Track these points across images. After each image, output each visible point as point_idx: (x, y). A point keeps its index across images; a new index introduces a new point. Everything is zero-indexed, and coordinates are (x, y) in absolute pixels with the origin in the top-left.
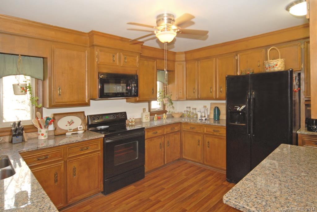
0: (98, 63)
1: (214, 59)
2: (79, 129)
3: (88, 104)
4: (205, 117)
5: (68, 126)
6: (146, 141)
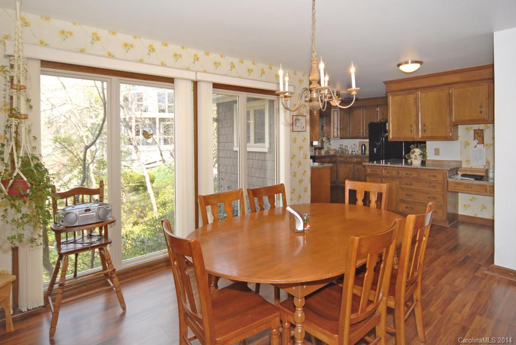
4: (355, 152)
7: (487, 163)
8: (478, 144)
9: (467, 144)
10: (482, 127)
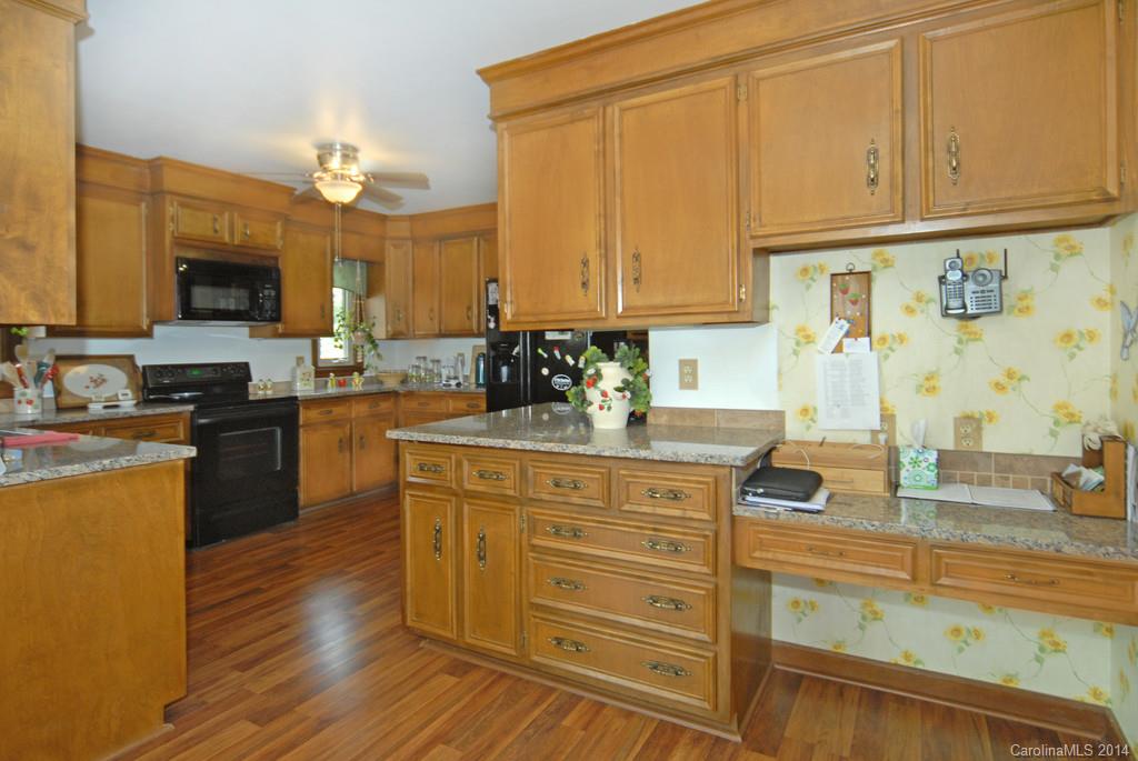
0: (176, 235)
1: (476, 239)
2: (121, 397)
3: (148, 334)
4: (456, 378)
5: (91, 388)
6: (301, 430)
7: (883, 418)
8: (847, 335)
9: (807, 338)
10: (861, 259)
